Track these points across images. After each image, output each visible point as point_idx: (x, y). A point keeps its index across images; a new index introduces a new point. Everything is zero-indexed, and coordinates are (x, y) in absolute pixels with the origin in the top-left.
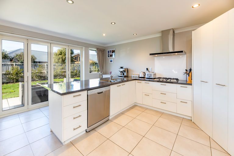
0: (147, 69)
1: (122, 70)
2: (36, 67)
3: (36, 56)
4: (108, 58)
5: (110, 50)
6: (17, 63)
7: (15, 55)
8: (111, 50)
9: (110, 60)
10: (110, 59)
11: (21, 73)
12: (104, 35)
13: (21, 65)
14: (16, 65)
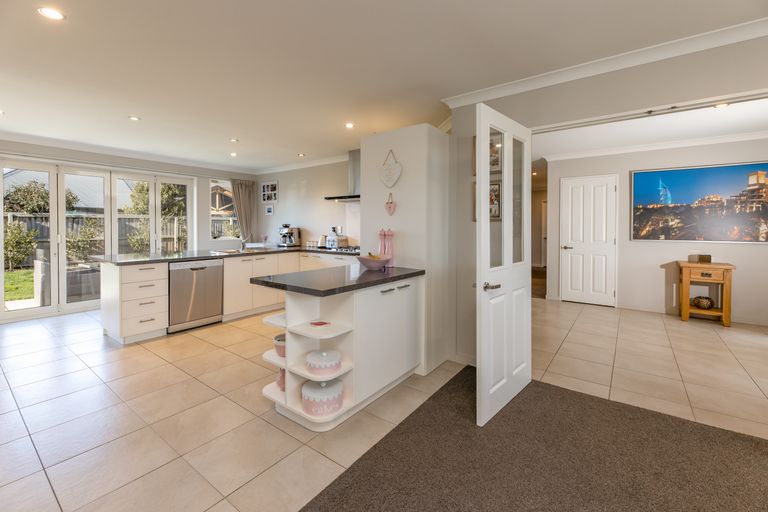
0: (334, 229)
1: (286, 231)
2: (78, 223)
3: (75, 192)
4: (263, 202)
5: (266, 184)
6: (18, 214)
7: (13, 190)
8: (270, 183)
9: (267, 207)
10: (268, 204)
11: (30, 242)
12: (234, 155)
13: (30, 218)
14: (14, 218)
